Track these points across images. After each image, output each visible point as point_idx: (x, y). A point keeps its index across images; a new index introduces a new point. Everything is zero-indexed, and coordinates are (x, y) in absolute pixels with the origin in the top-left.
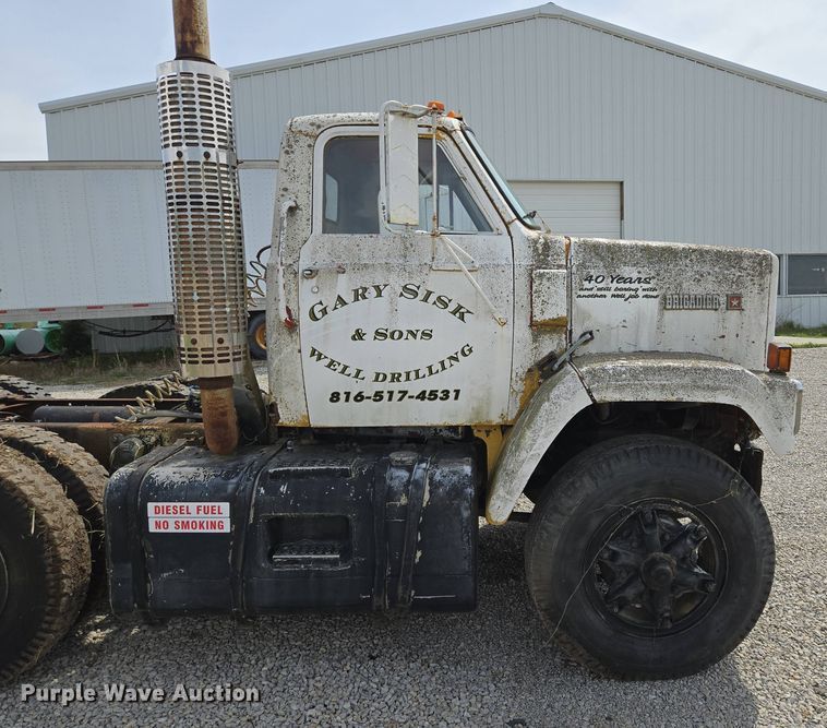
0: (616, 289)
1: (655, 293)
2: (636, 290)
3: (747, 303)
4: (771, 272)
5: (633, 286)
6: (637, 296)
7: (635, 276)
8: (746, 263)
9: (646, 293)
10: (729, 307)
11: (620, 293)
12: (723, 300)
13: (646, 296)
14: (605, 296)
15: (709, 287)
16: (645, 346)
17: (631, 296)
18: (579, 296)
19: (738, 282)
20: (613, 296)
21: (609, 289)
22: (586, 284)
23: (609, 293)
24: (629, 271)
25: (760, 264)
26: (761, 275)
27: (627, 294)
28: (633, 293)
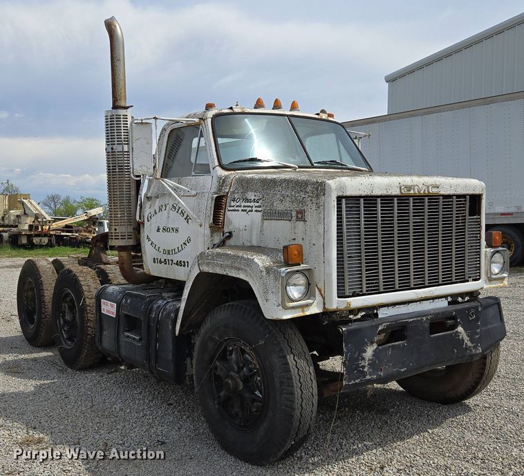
0: (244, 206)
1: (260, 209)
2: (252, 207)
3: (308, 216)
4: (324, 195)
5: (251, 204)
6: (252, 211)
7: (253, 198)
8: (309, 188)
9: (257, 209)
10: (298, 219)
11: (245, 208)
12: (294, 214)
13: (256, 211)
14: (238, 210)
15: (287, 205)
16: (255, 243)
17: (250, 211)
18: (229, 211)
19: (303, 202)
20: (242, 210)
21: (240, 206)
22: (233, 204)
23: (240, 209)
24: (251, 196)
25: (317, 189)
26: (318, 196)
27: (248, 209)
28: (250, 208)
